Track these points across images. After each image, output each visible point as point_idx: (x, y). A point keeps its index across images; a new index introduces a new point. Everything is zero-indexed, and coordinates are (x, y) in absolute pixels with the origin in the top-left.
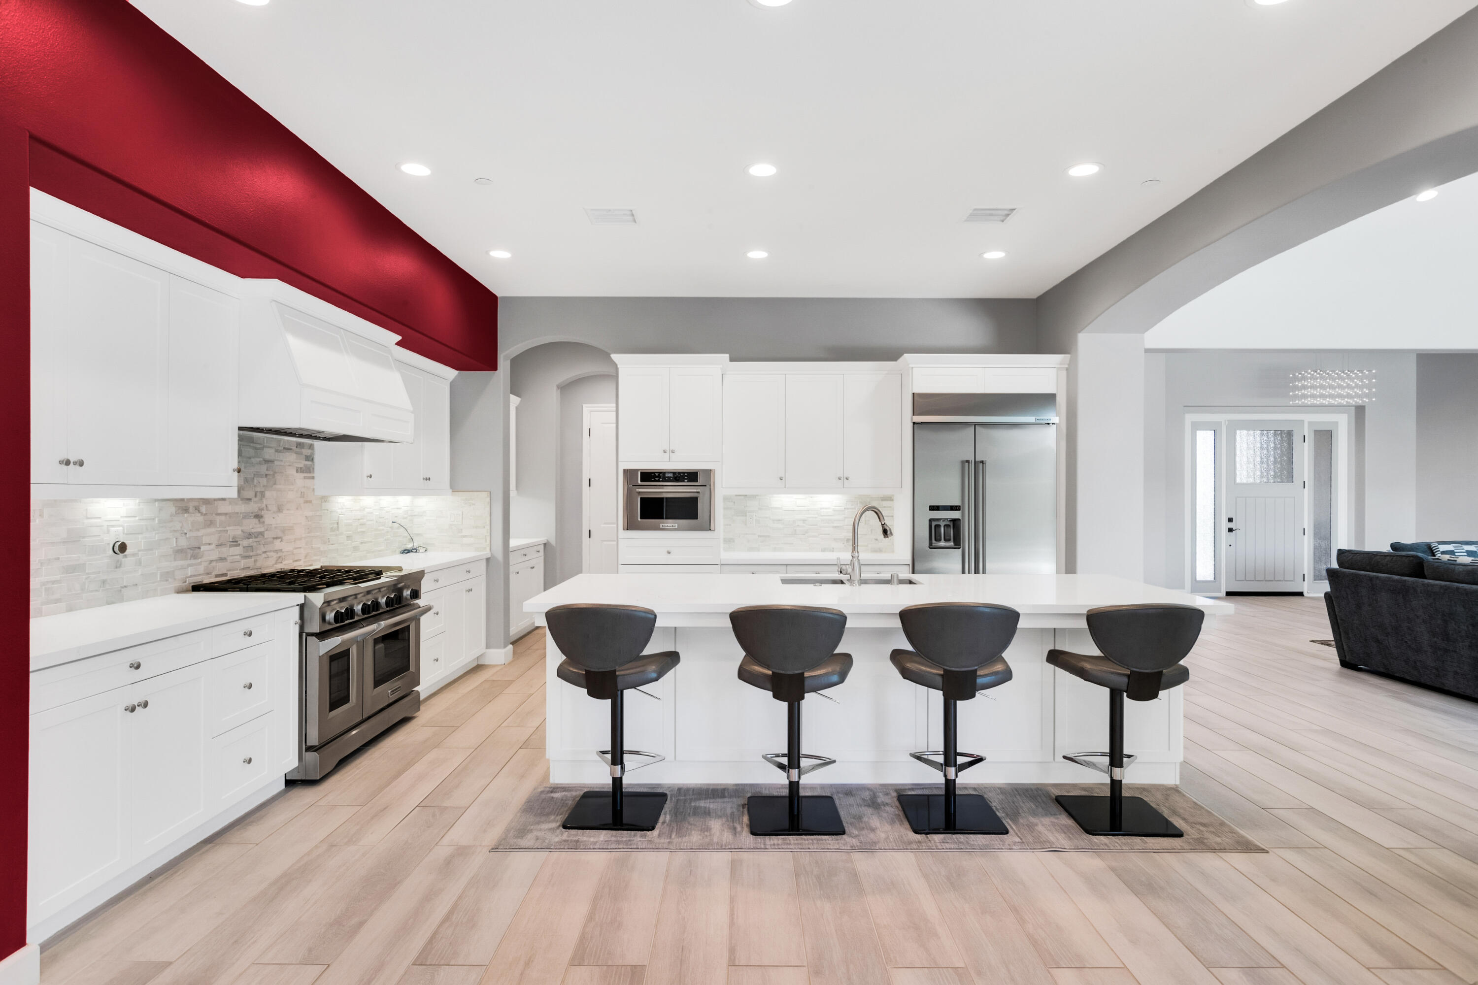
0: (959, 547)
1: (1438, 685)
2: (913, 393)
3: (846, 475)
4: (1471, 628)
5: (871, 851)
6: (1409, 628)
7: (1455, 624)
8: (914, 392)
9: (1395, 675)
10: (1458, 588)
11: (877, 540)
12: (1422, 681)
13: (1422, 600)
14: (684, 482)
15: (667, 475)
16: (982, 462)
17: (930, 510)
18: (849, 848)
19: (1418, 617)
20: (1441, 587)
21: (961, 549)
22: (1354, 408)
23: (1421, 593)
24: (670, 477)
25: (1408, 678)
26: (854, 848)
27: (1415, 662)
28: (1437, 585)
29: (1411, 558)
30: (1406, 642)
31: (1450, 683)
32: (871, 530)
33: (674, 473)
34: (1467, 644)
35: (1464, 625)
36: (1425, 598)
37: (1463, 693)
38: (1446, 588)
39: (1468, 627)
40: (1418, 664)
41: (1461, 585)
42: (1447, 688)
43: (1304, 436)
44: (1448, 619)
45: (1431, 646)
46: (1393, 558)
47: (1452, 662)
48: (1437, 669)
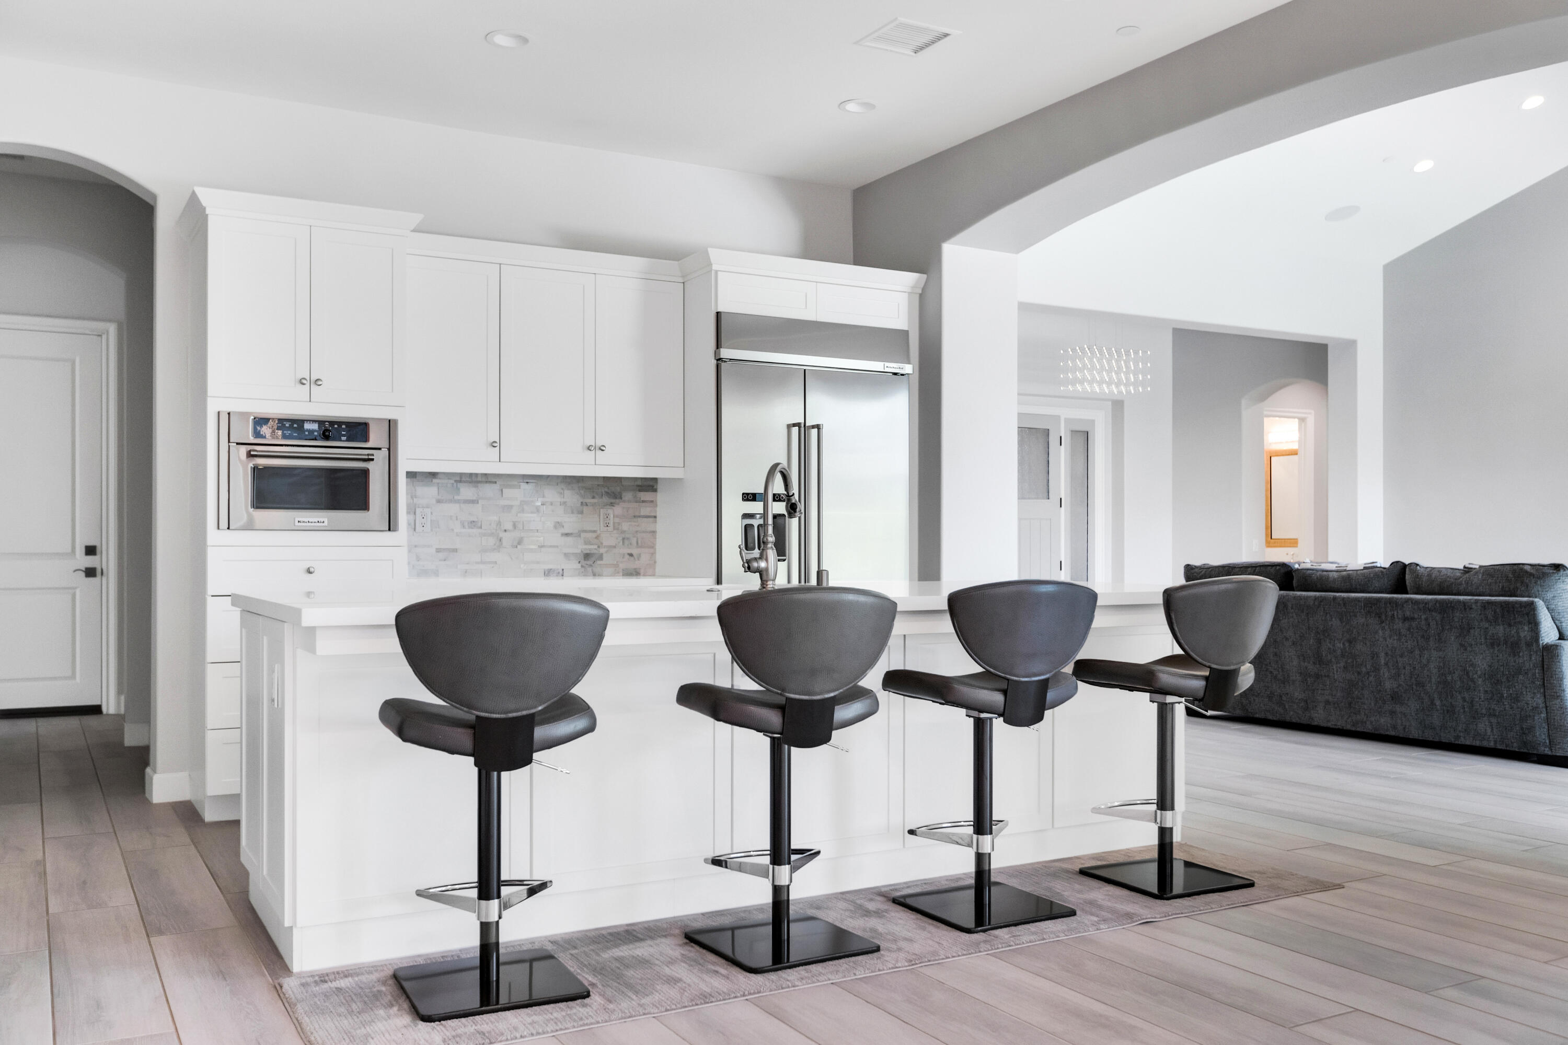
0: (785, 558)
1: (1304, 720)
2: (717, 313)
3: (599, 444)
4: (1347, 645)
5: (937, 962)
6: (1276, 654)
7: (1330, 643)
8: (719, 310)
9: (1255, 716)
10: (1335, 598)
11: (631, 555)
12: (1288, 719)
13: (1292, 617)
14: (341, 440)
15: (307, 426)
16: (818, 427)
17: (744, 500)
18: (906, 964)
19: (1287, 639)
20: (1316, 598)
21: (786, 561)
22: (1110, 403)
23: (1292, 608)
24: (313, 431)
25: (1270, 717)
26: (913, 962)
27: (1281, 696)
28: (1311, 597)
29: (1278, 568)
30: (1271, 672)
31: (1319, 717)
32: (623, 539)
33: (321, 423)
34: (1342, 664)
35: (1340, 643)
36: (1296, 615)
37: (1333, 727)
38: (1323, 599)
39: (1344, 644)
40: (1284, 698)
41: (1338, 594)
42: (1316, 723)
43: (1061, 437)
44: (1322, 637)
45: (1301, 673)
46: (1255, 570)
47: (1324, 690)
48: (1306, 701)
